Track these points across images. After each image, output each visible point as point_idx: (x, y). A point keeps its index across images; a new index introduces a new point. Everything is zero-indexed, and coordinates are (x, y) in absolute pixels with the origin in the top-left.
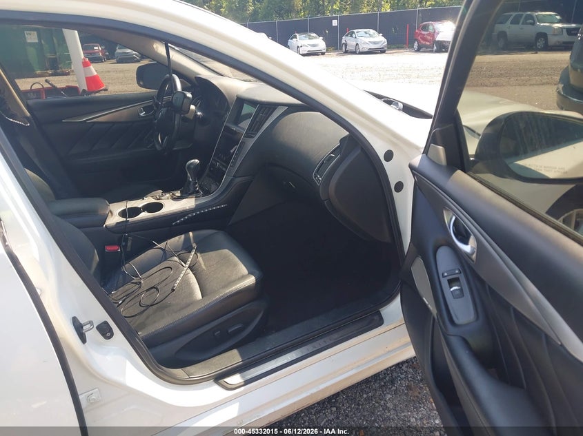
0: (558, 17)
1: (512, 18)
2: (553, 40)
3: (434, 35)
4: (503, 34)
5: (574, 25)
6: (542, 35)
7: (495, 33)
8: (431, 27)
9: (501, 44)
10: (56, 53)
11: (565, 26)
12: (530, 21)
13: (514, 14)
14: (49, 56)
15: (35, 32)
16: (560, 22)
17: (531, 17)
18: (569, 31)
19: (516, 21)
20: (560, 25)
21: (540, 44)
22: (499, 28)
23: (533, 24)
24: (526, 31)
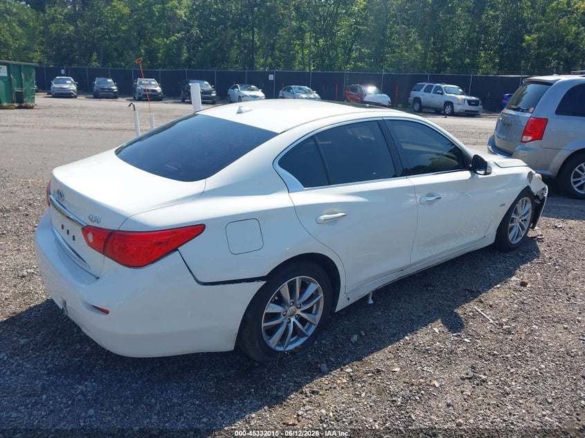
0: (461, 90)
1: (425, 87)
2: (457, 108)
3: (361, 96)
4: (417, 100)
5: (474, 98)
6: (449, 104)
7: (411, 99)
8: (359, 89)
9: (417, 107)
10: (22, 87)
11: (468, 98)
12: (440, 91)
13: (426, 84)
14: (16, 90)
15: (6, 67)
16: (462, 94)
17: (440, 88)
18: (470, 102)
19: (428, 90)
20: (464, 97)
21: (448, 110)
22: (414, 94)
23: (442, 94)
24: (436, 99)
